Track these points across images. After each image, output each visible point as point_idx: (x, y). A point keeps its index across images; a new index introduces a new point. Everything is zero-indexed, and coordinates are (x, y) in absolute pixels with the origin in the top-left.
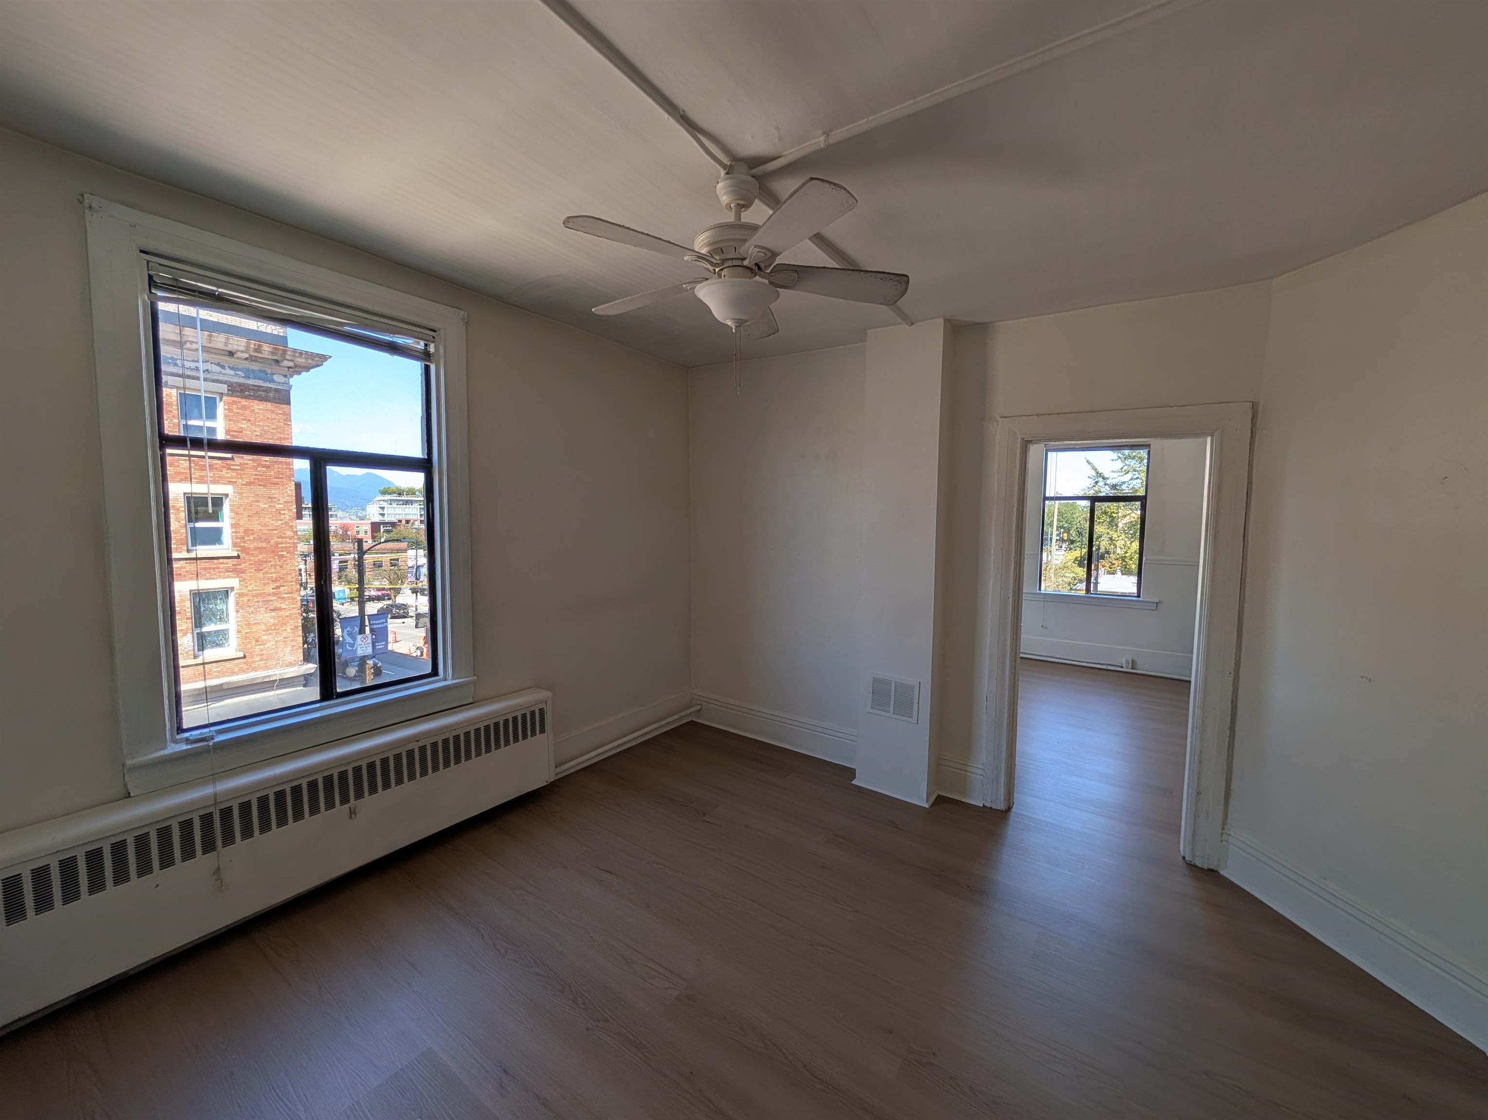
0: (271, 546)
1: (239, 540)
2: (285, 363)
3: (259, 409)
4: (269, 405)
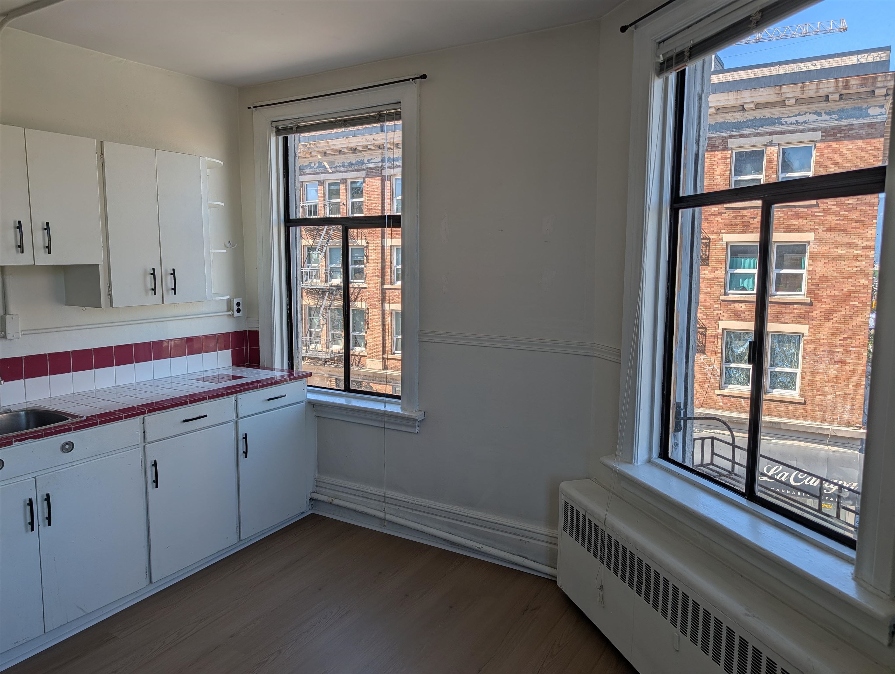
0: (844, 294)
1: (814, 287)
2: (878, 92)
3: (848, 149)
4: (860, 143)
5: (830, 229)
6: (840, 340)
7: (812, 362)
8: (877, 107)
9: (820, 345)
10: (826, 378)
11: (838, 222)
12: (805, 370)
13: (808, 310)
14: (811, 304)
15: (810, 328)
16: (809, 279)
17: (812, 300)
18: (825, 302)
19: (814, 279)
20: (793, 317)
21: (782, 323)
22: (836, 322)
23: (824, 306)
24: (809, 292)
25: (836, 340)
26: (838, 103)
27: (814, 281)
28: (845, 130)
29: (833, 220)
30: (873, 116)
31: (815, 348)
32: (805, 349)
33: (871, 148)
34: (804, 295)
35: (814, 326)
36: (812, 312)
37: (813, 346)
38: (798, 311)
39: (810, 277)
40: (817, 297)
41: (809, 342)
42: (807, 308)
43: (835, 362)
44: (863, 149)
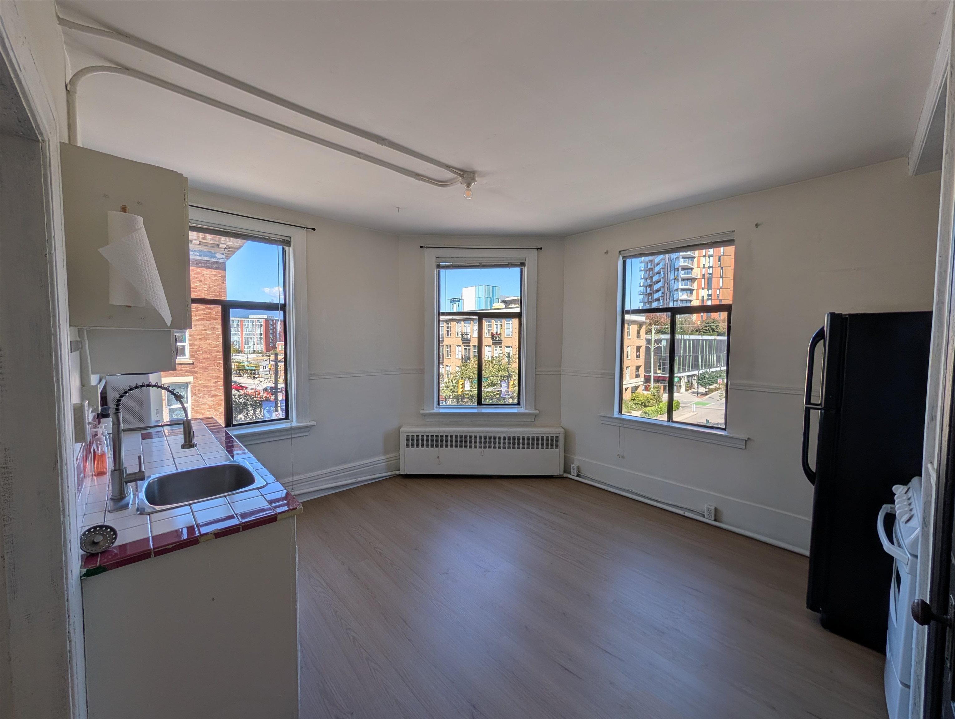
0: (213, 357)
1: (194, 354)
2: (221, 246)
3: (207, 274)
4: (213, 271)
5: (201, 319)
6: (213, 383)
7: (198, 399)
8: (220, 254)
9: (202, 387)
10: (207, 406)
11: (205, 315)
12: (193, 404)
13: (191, 367)
14: (193, 364)
15: (194, 378)
16: (190, 349)
17: (194, 361)
18: (202, 362)
19: (194, 349)
20: (182, 373)
21: (174, 377)
22: (210, 373)
23: (201, 364)
24: (191, 356)
25: (211, 383)
26: (198, 246)
27: (194, 350)
28: (204, 263)
29: (202, 314)
30: (219, 258)
31: (199, 390)
32: (192, 391)
33: (219, 275)
34: (188, 359)
35: (197, 377)
36: (194, 368)
37: (197, 389)
38: (185, 369)
39: (191, 347)
40: (197, 359)
41: (194, 386)
42: (191, 366)
43: (212, 396)
44: (215, 275)
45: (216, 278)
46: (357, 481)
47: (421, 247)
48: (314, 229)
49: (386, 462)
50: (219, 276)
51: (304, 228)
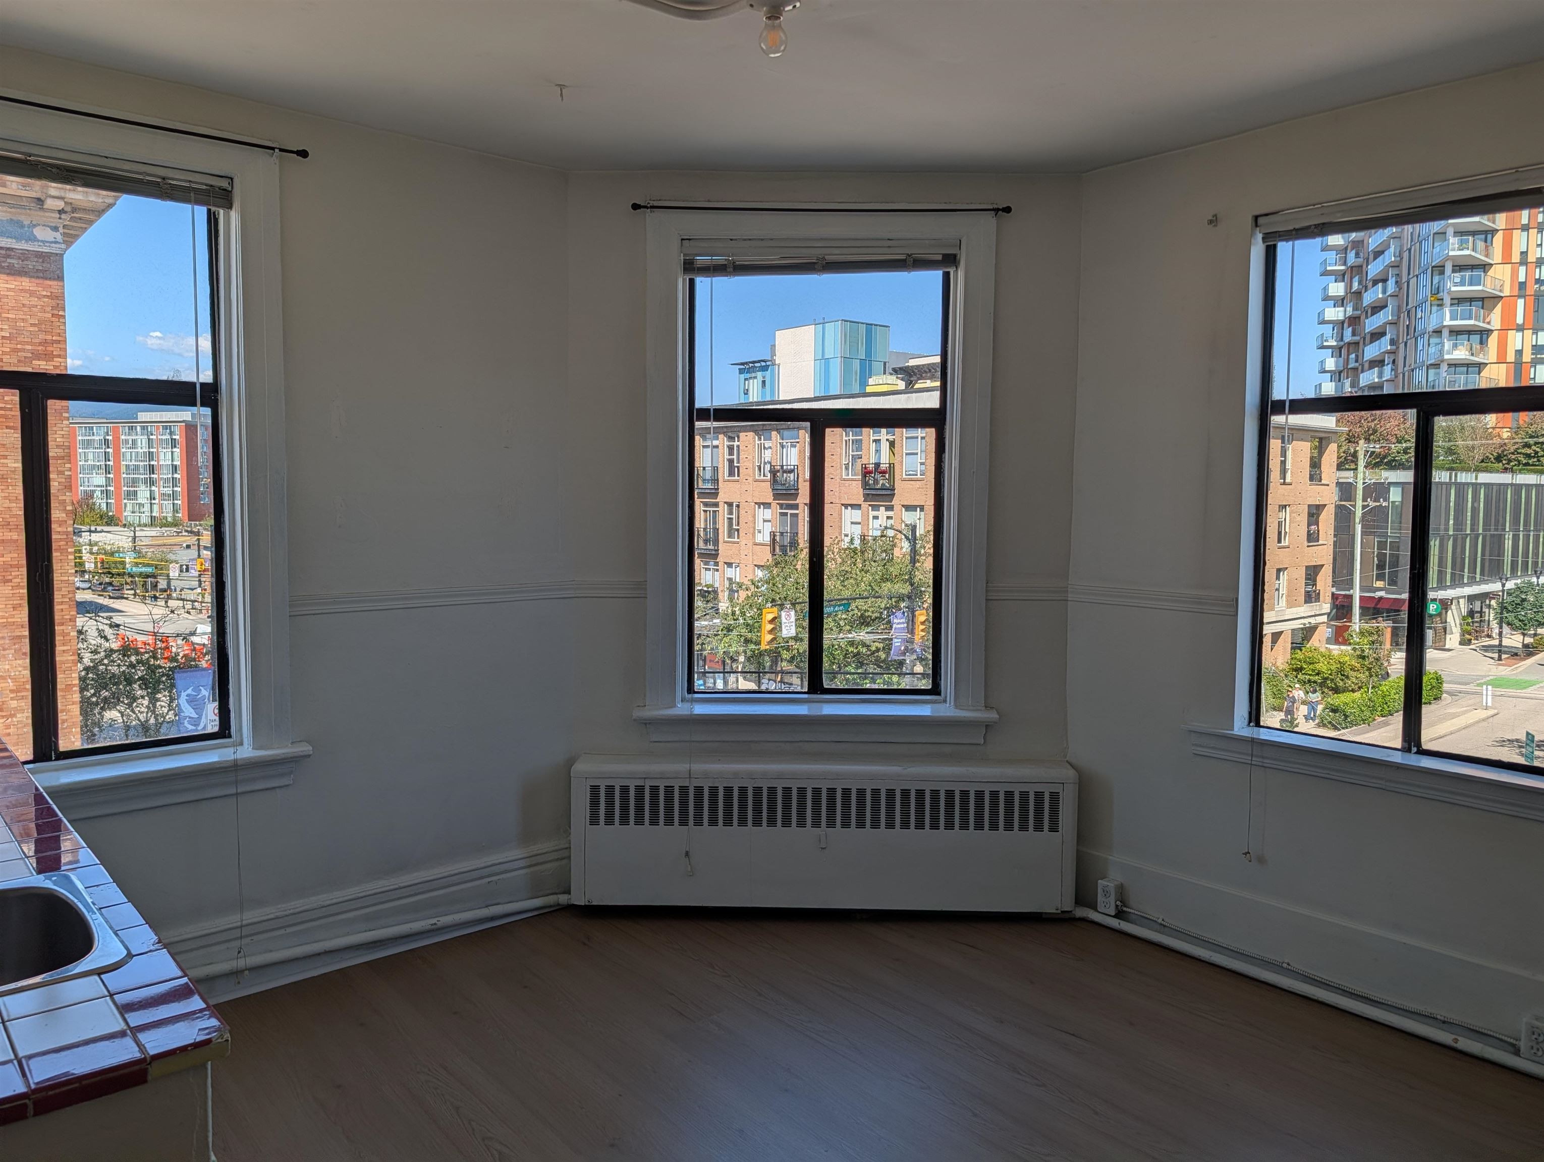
2: (50, 203)
3: (9, 290)
4: (26, 283)
8: (48, 229)
30: (42, 241)
33: (44, 293)
44: (32, 293)
45: (34, 301)
46: (439, 924)
47: (636, 207)
48: (303, 154)
49: (530, 866)
50: (45, 296)
51: (273, 149)
